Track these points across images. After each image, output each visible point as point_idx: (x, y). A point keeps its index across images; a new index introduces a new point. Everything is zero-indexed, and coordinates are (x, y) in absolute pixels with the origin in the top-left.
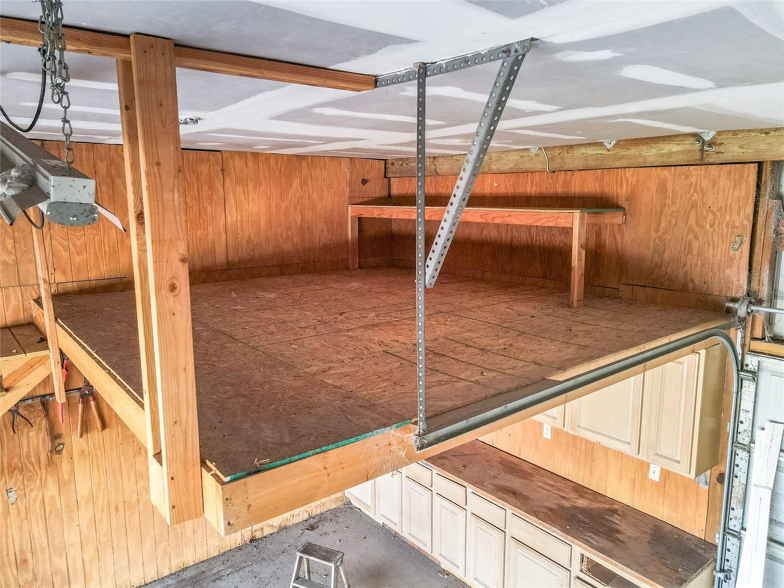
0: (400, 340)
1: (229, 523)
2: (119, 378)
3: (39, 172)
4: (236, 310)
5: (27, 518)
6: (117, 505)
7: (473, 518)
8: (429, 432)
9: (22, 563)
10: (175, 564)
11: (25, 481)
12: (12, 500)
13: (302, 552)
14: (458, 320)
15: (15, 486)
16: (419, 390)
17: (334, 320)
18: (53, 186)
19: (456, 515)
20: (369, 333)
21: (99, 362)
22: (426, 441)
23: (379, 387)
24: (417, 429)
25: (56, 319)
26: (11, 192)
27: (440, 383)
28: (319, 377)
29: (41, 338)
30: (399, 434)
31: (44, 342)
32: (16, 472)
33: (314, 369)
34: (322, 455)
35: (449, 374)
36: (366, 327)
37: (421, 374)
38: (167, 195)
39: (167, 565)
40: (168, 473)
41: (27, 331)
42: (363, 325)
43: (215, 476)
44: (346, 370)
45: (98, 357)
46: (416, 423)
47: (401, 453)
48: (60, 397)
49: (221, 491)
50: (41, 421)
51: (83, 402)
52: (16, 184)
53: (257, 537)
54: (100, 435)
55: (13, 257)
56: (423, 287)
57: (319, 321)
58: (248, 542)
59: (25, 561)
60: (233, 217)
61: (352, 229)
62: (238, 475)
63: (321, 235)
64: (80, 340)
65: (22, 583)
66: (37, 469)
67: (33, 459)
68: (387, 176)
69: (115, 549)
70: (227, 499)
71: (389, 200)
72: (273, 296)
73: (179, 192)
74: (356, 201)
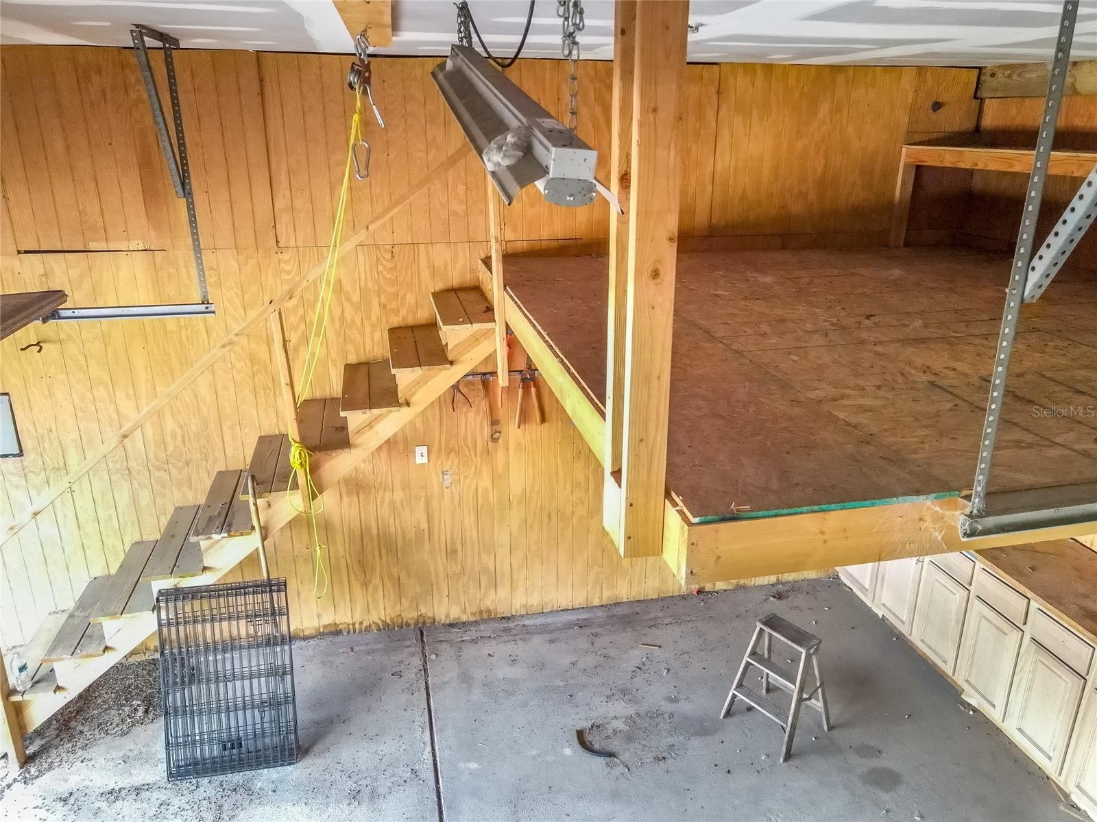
0: (960, 369)
1: (692, 572)
2: (572, 370)
3: (535, 136)
4: (717, 296)
5: (459, 506)
6: (549, 512)
7: (1034, 647)
8: (988, 514)
9: (452, 553)
10: (606, 596)
11: (461, 466)
12: (447, 483)
13: (765, 624)
14: (1067, 347)
15: (451, 469)
16: (983, 452)
17: (856, 326)
18: (554, 160)
19: (1005, 634)
20: (909, 351)
21: (550, 347)
22: (980, 528)
23: (915, 434)
24: (969, 507)
25: (505, 286)
26: (507, 162)
27: (1018, 444)
28: (825, 407)
29: (487, 307)
30: (937, 509)
31: (490, 313)
32: (453, 454)
33: (820, 394)
34: (821, 514)
35: (1037, 432)
36: (905, 342)
37: (989, 430)
38: (661, 153)
39: (598, 594)
40: (627, 498)
41: (473, 296)
42: (902, 338)
43: (681, 512)
44: (867, 402)
45: (549, 340)
46: (968, 498)
47: (936, 534)
48: (502, 379)
49: (687, 533)
50: (480, 402)
51: (523, 388)
52: (511, 152)
53: (707, 590)
54: (538, 431)
55: (464, 207)
56: (1018, 299)
57: (833, 324)
58: (695, 593)
59: (454, 551)
60: (725, 160)
61: (903, 183)
62: (710, 518)
63: (853, 191)
64: (530, 317)
65: (450, 573)
66: (473, 455)
67: (470, 444)
68: (979, 95)
69: (544, 562)
70: (693, 544)
71: (977, 137)
72: (768, 279)
73: (676, 148)
74: (917, 138)
